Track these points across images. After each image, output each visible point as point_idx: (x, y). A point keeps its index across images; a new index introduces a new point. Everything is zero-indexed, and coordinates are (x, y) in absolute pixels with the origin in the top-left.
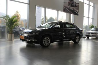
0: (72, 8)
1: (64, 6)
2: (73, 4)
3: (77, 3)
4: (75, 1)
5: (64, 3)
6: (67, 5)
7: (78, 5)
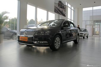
0: (61, 9)
1: (55, 6)
2: (61, 5)
3: (64, 5)
4: (63, 3)
5: (55, 3)
6: (57, 6)
7: (65, 8)
